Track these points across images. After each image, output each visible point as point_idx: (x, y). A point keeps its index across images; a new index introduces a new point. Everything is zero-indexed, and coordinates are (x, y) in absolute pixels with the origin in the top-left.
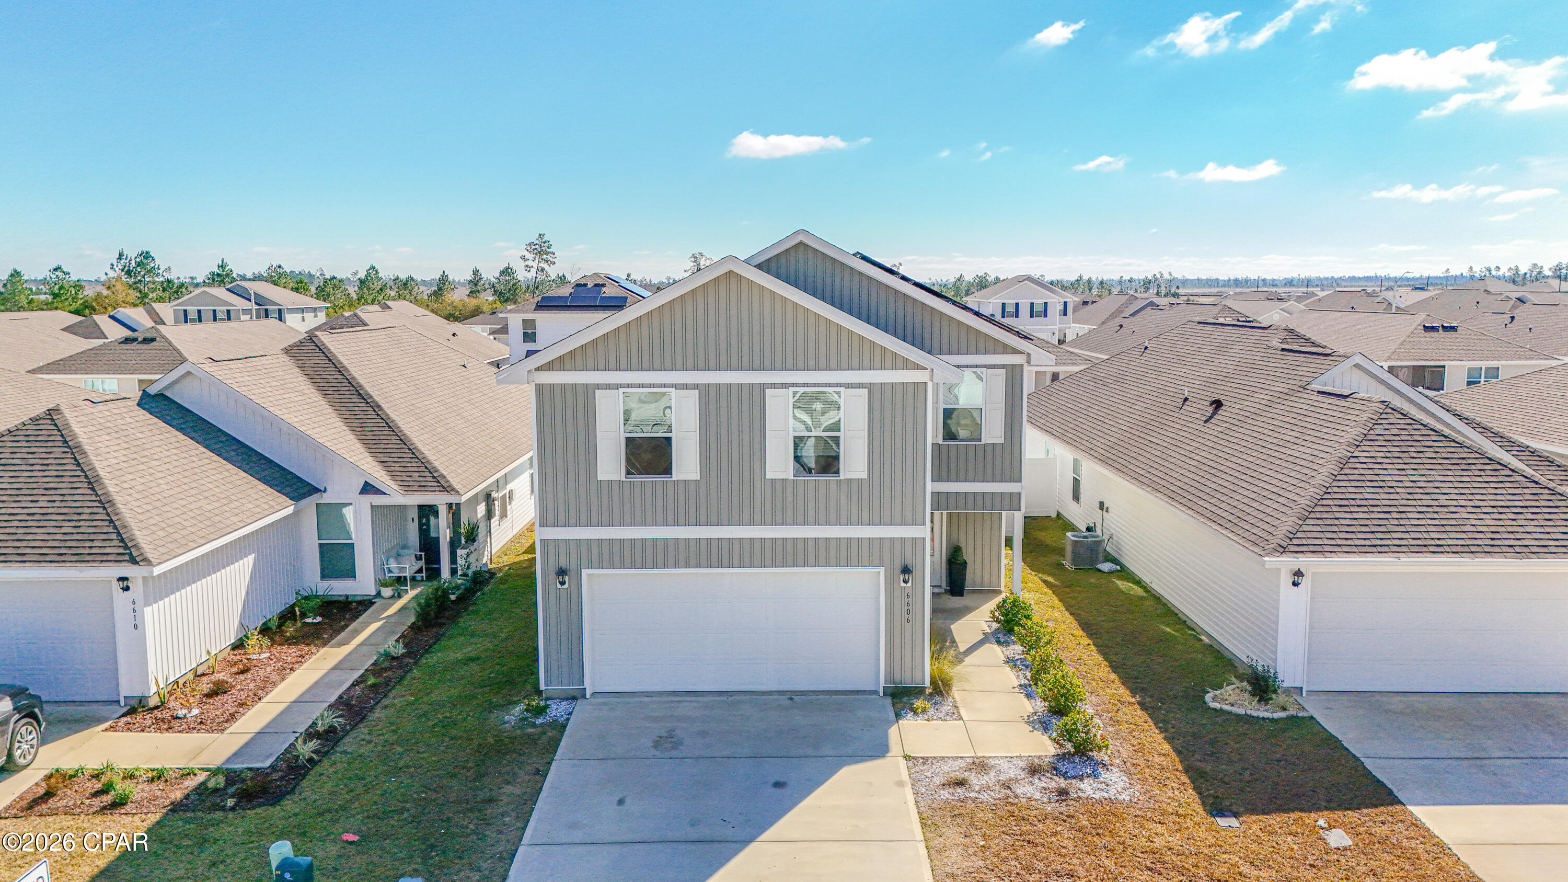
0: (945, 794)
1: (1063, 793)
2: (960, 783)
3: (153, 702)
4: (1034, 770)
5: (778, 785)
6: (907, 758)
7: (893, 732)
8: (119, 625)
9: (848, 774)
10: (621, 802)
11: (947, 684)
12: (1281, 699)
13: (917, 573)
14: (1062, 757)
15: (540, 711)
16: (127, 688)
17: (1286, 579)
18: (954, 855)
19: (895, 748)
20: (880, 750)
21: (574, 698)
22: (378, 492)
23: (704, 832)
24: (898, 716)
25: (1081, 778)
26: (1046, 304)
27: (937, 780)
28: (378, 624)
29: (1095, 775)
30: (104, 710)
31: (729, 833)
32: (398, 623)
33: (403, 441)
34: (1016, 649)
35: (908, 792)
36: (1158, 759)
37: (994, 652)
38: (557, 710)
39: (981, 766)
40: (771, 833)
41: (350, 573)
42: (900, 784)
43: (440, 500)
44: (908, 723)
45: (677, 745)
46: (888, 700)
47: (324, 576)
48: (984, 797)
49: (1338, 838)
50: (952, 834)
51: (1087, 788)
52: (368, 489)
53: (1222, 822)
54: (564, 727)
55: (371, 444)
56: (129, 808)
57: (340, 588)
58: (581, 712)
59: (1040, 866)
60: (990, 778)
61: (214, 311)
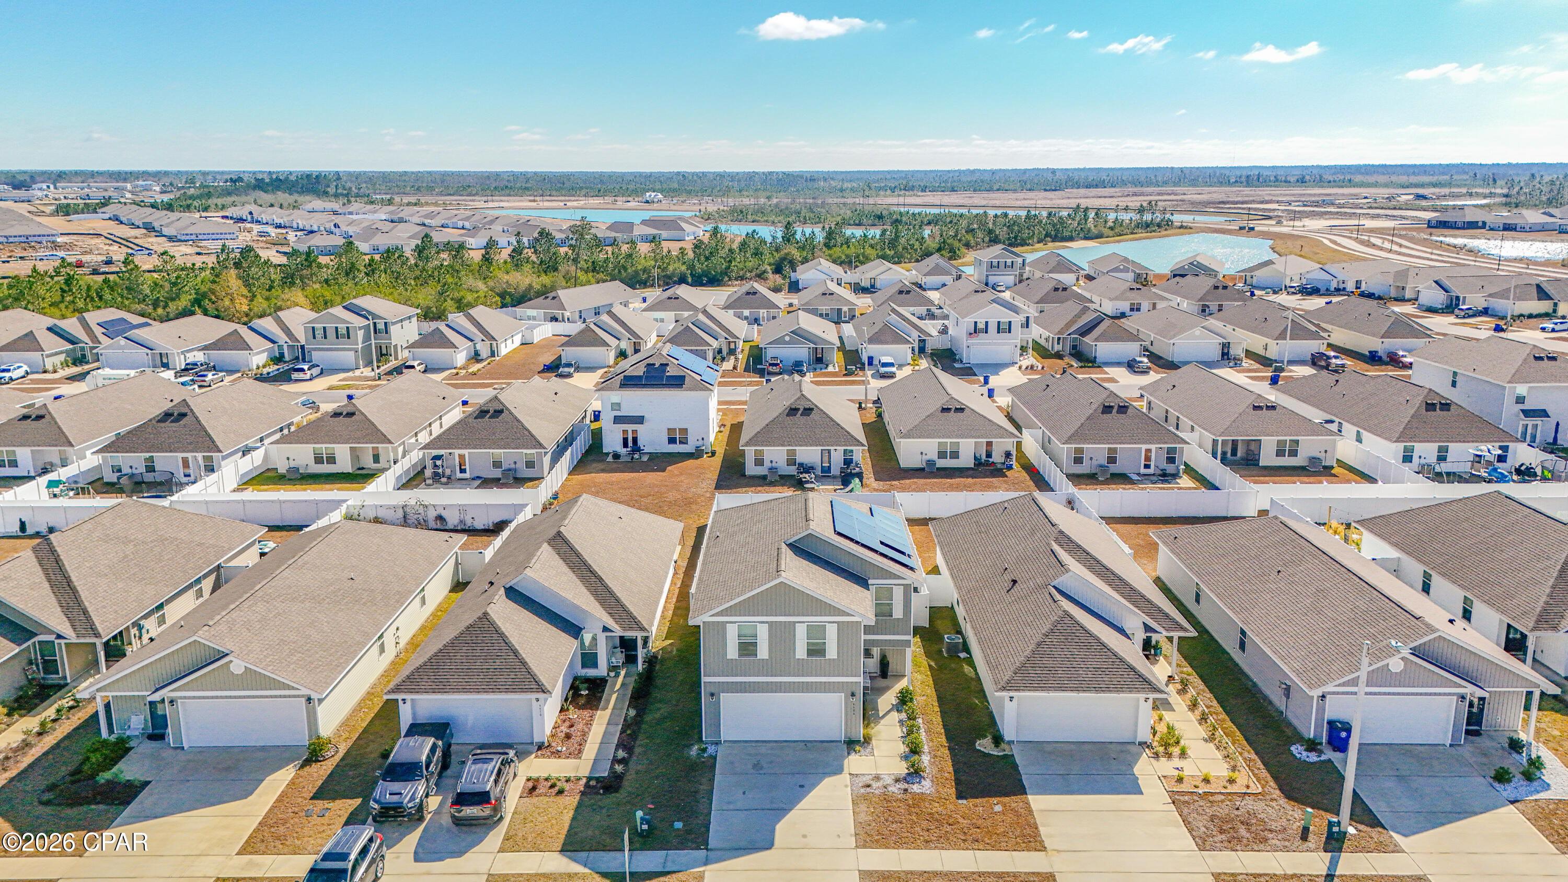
0: (862, 790)
1: (906, 790)
2: (869, 786)
3: (546, 744)
4: (897, 780)
5: (802, 786)
6: (850, 774)
7: (846, 761)
8: (534, 715)
9: (828, 781)
10: (744, 793)
11: (870, 739)
12: (1003, 745)
13: (857, 695)
14: (908, 774)
15: (704, 750)
16: (537, 739)
17: (1007, 699)
18: (863, 815)
19: (846, 770)
20: (839, 770)
21: (717, 744)
22: (611, 631)
23: (774, 806)
24: (849, 754)
25: (913, 784)
26: (1010, 322)
27: (860, 785)
28: (614, 696)
29: (920, 782)
30: (530, 747)
31: (784, 806)
32: (624, 695)
33: (618, 600)
34: (903, 716)
35: (849, 789)
36: (946, 775)
37: (895, 716)
38: (711, 750)
39: (877, 778)
40: (799, 806)
41: (595, 665)
42: (846, 786)
43: (639, 635)
44: (853, 757)
45: (762, 768)
46: (845, 746)
47: (583, 667)
48: (876, 792)
49: (998, 808)
50: (863, 807)
51: (915, 788)
52: (606, 629)
53: (960, 801)
54: (715, 758)
55: (603, 603)
56: (566, 793)
57: (591, 673)
58: (721, 749)
59: (890, 819)
60: (880, 784)
61: (337, 328)
